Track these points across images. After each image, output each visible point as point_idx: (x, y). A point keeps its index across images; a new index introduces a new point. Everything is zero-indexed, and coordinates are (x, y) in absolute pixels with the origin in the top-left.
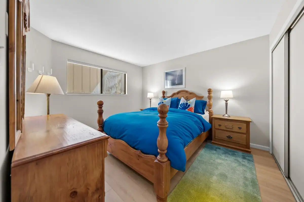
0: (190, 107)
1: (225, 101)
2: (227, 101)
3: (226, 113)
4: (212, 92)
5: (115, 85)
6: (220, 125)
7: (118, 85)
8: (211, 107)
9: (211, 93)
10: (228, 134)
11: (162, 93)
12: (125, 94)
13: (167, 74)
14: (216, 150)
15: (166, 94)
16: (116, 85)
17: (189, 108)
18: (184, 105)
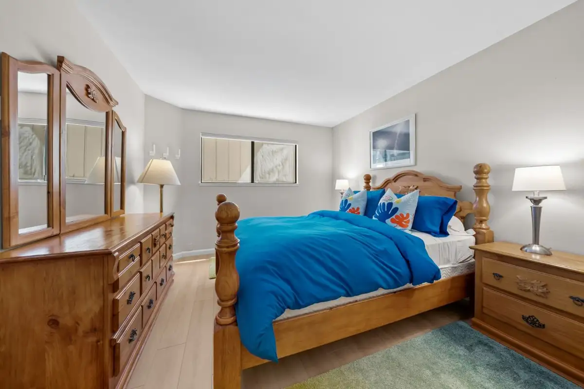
0: (398, 213)
1: (531, 199)
2: (536, 202)
3: (536, 241)
4: (488, 173)
5: (276, 167)
6: (498, 277)
7: (281, 167)
8: (484, 218)
9: (485, 176)
10: (531, 310)
11: (365, 180)
12: (296, 183)
13: (377, 135)
14: (470, 348)
15: (374, 183)
16: (278, 167)
17: (394, 217)
18: (384, 209)
